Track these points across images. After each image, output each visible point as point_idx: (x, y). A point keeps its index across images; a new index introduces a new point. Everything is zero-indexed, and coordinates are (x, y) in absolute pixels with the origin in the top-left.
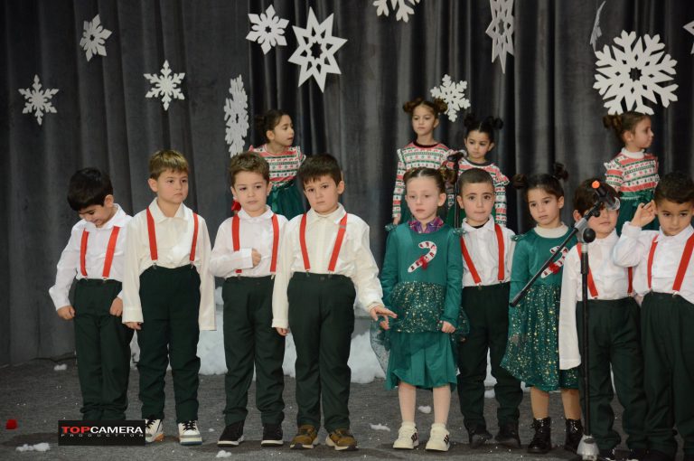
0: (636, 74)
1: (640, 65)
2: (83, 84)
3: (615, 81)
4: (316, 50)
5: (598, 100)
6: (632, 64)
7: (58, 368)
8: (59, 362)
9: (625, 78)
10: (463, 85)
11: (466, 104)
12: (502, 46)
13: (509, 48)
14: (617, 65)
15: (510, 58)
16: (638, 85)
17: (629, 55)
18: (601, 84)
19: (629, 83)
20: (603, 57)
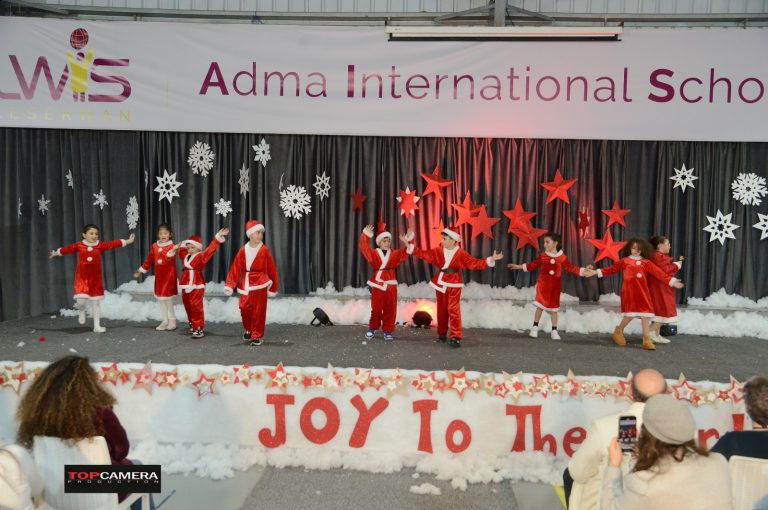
0: (295, 201)
1: (297, 198)
2: (65, 198)
3: (288, 204)
4: (168, 187)
5: (281, 211)
6: (294, 198)
7: (52, 317)
8: (53, 314)
9: (292, 202)
10: (229, 202)
11: (231, 210)
12: (245, 188)
13: (247, 189)
14: (288, 198)
15: (247, 193)
16: (296, 205)
17: (293, 194)
18: (282, 205)
19: (293, 204)
20: (283, 194)
